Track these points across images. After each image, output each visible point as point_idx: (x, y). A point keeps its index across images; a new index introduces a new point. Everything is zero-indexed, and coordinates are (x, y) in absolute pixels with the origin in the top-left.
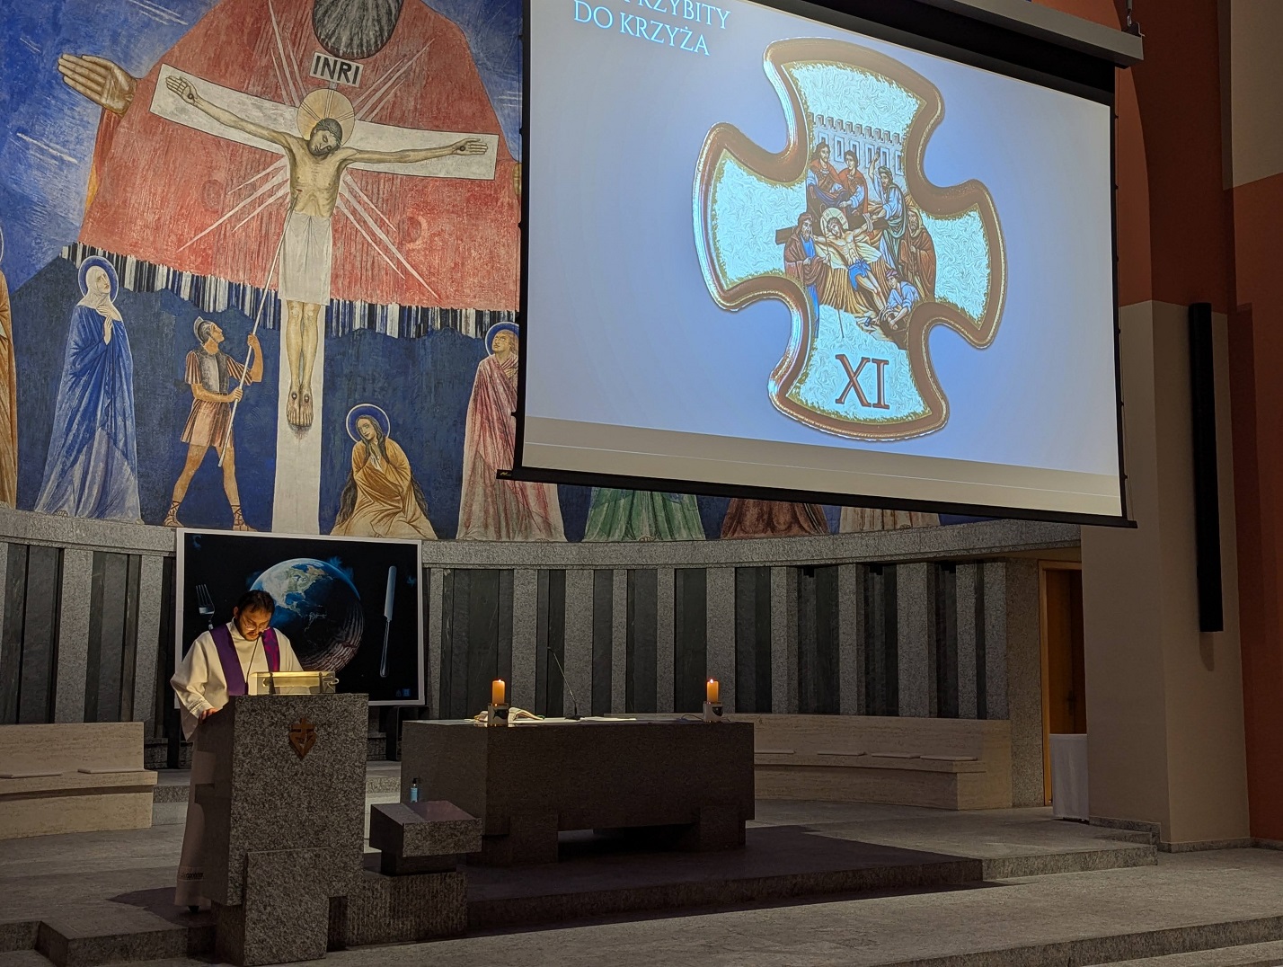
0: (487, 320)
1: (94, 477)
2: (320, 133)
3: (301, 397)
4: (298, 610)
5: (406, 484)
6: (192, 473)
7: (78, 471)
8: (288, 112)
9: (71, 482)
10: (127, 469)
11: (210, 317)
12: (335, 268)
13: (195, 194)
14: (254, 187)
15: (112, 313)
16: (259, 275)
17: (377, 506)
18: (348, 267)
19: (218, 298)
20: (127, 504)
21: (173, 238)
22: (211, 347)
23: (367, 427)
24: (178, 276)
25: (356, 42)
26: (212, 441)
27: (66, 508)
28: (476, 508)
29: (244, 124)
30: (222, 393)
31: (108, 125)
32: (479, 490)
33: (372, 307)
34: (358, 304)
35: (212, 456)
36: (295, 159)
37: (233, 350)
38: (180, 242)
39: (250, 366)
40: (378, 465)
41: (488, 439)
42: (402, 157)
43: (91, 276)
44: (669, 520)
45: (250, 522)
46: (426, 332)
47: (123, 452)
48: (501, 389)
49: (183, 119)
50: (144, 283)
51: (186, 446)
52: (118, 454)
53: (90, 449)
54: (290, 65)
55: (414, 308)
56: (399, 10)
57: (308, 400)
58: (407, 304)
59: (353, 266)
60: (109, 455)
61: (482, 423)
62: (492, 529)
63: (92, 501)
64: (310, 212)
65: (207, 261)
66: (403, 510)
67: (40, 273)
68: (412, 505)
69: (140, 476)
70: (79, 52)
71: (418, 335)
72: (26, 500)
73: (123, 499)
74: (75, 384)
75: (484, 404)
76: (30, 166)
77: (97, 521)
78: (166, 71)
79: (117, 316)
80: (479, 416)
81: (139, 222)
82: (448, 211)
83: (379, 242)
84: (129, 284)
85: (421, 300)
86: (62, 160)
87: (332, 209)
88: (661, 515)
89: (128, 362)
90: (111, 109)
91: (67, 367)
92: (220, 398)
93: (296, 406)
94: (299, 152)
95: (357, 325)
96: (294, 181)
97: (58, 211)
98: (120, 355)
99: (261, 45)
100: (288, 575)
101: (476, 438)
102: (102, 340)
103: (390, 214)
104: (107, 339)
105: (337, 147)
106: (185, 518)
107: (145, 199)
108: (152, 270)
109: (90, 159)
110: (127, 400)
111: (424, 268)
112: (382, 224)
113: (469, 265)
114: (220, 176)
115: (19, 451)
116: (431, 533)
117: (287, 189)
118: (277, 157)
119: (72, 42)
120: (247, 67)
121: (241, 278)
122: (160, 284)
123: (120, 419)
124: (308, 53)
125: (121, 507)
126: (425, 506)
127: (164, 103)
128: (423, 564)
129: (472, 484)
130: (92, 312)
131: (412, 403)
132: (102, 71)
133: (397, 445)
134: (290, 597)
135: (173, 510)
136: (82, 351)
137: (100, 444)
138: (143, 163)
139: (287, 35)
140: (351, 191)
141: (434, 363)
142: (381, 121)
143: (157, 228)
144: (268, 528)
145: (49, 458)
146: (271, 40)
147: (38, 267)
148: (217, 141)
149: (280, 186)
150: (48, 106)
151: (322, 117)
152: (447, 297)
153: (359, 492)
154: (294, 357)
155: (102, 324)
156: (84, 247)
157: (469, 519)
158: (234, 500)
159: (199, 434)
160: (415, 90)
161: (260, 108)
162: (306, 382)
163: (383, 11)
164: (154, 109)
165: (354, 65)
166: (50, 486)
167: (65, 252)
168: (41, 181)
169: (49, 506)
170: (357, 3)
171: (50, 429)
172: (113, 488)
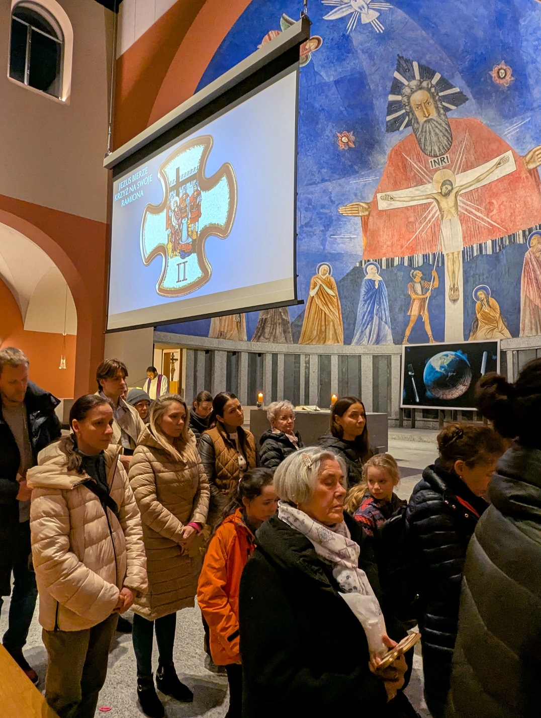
0: (527, 233)
1: (374, 331)
2: (444, 187)
3: (454, 289)
4: (444, 372)
5: (498, 315)
6: (412, 325)
7: (368, 331)
8: (429, 186)
9: (365, 334)
10: (387, 327)
11: (415, 269)
12: (463, 234)
13: (404, 229)
14: (426, 218)
15: (378, 278)
16: (434, 248)
17: (487, 327)
18: (469, 232)
19: (419, 260)
20: (388, 339)
21: (399, 246)
22: (417, 279)
23: (482, 295)
24: (403, 259)
25: (441, 148)
26: (420, 312)
27: (364, 343)
28: (527, 321)
29: (415, 198)
30: (423, 294)
31: (365, 221)
32: (528, 313)
33: (481, 245)
34: (475, 246)
35: (420, 318)
36: (438, 201)
37: (427, 278)
38: (402, 247)
39: (433, 282)
40: (486, 309)
41: (531, 288)
42: (478, 180)
43: (369, 269)
45: (436, 339)
46: (503, 247)
47: (385, 322)
48: (535, 263)
49: (392, 207)
50: (390, 265)
51: (410, 316)
52: (383, 323)
53: (372, 325)
54: (422, 170)
55: (497, 239)
56: (449, 127)
57: (457, 289)
58: (494, 239)
59: (471, 231)
60: (379, 324)
61: (528, 281)
62: (534, 330)
63: (374, 339)
64: (450, 217)
65: (413, 249)
66: (497, 327)
67: (348, 274)
68: (501, 324)
69: (392, 329)
70: (345, 205)
71: (500, 250)
72: (348, 341)
73: (386, 338)
74: (365, 304)
75: (528, 273)
76: (339, 244)
77: (377, 346)
78: (379, 195)
79: (380, 279)
80: (526, 279)
81: (385, 246)
82: (503, 193)
83: (478, 217)
84: (384, 267)
85: (500, 235)
86: (351, 238)
87: (457, 213)
89: (385, 291)
90: (364, 216)
91: (361, 298)
92: (422, 297)
93: (452, 293)
94: (438, 198)
95: (475, 254)
96: (440, 209)
97: (353, 253)
98: (382, 290)
99: (408, 170)
100: (441, 358)
101: (525, 289)
102: (374, 288)
103: (480, 205)
104: (377, 287)
105: (452, 189)
106: (409, 341)
107: (385, 238)
108: (393, 260)
109: (361, 233)
110: (386, 304)
111: (499, 221)
112: (478, 210)
113: (517, 210)
114: (412, 219)
115: (344, 328)
116: (509, 335)
117: (438, 212)
118: (431, 203)
119: (342, 203)
120: (407, 179)
121: (427, 251)
122: (396, 263)
123: (383, 312)
124: (426, 162)
125: (385, 340)
126: (506, 324)
127: (383, 205)
128: (501, 349)
129: (524, 310)
130: (370, 280)
131: (499, 280)
132: (356, 206)
133: (494, 300)
134: (441, 367)
135: (406, 339)
136: (367, 293)
137: (376, 321)
138: (382, 226)
139: (416, 160)
140: (463, 203)
141: (507, 261)
142: (465, 171)
143: (392, 245)
144: (443, 340)
145: (356, 328)
146: (411, 165)
147: (347, 272)
148: (407, 208)
149: (435, 213)
150: (340, 224)
151: (442, 181)
152: (510, 229)
153: (479, 322)
154: (451, 273)
155: (374, 283)
156: (365, 261)
157: (524, 327)
158: (429, 333)
159: (414, 311)
160: (472, 151)
161: (418, 190)
162: (456, 283)
163: (444, 131)
164: (380, 208)
165: (445, 156)
166: (357, 337)
167: (358, 265)
168: (344, 247)
169: (357, 343)
170: (433, 134)
171: (356, 319)
172: (382, 335)
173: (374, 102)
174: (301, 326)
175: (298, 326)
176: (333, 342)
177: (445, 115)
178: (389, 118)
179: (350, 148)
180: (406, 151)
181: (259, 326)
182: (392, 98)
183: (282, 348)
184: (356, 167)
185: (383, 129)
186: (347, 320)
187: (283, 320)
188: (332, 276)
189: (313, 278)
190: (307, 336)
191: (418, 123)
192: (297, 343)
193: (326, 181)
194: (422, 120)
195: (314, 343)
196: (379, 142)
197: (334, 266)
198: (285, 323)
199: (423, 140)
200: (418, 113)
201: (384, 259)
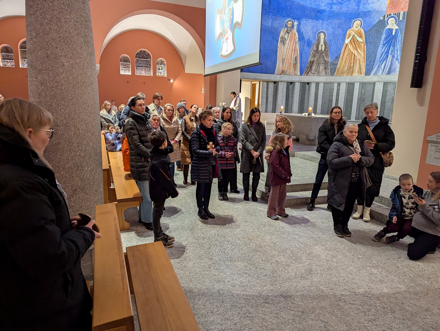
1: (387, 66)
7: (383, 65)
9: (381, 68)
10: (397, 62)
15: (395, 27)
20: (396, 71)
27: (379, 74)
43: (389, 21)
47: (396, 59)
52: (395, 60)
53: (387, 61)
60: (392, 60)
63: (387, 71)
67: (374, 25)
72: (368, 73)
73: (395, 70)
74: (384, 46)
76: (369, 4)
79: (397, 27)
84: (401, 19)
91: (381, 43)
97: (379, 10)
98: (397, 36)
104: (393, 34)
110: (398, 46)
115: (366, 64)
123: (396, 52)
125: (394, 72)
130: (389, 29)
136: (386, 39)
137: (390, 58)
145: (375, 64)
147: (373, 24)
155: (392, 31)
156: (388, 15)
166: (375, 70)
167: (382, 19)
168: (373, 5)
169: (374, 74)
171: (375, 58)
172: (393, 68)
174: (337, 64)
175: (335, 64)
176: (358, 74)
181: (309, 66)
183: (322, 79)
186: (369, 59)
187: (325, 61)
188: (362, 28)
189: (348, 31)
190: (340, 71)
192: (333, 76)
195: (344, 75)
197: (365, 21)
198: (326, 63)
201: (402, 13)
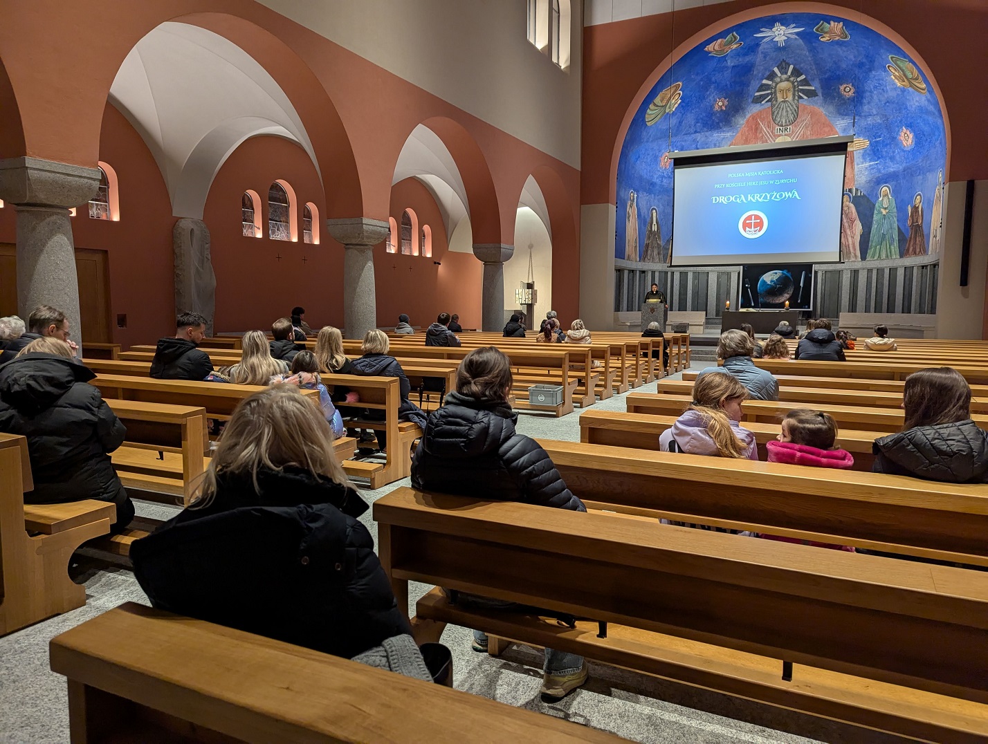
4: (773, 285)
25: (787, 121)
44: (890, 252)
56: (798, 109)
88: (889, 251)
99: (759, 131)
100: (772, 275)
120: (756, 138)
124: (774, 128)
128: (814, 269)
134: (771, 282)
139: (766, 126)
146: (761, 129)
160: (809, 128)
163: (793, 111)
165: (788, 128)
170: (784, 110)
173: (752, 81)
177: (798, 101)
178: (757, 94)
179: (722, 110)
180: (760, 118)
181: (645, 250)
182: (765, 82)
184: (721, 124)
185: (750, 100)
191: (777, 101)
193: (698, 132)
194: (780, 99)
196: (743, 109)
198: (659, 247)
199: (776, 113)
200: (779, 95)
